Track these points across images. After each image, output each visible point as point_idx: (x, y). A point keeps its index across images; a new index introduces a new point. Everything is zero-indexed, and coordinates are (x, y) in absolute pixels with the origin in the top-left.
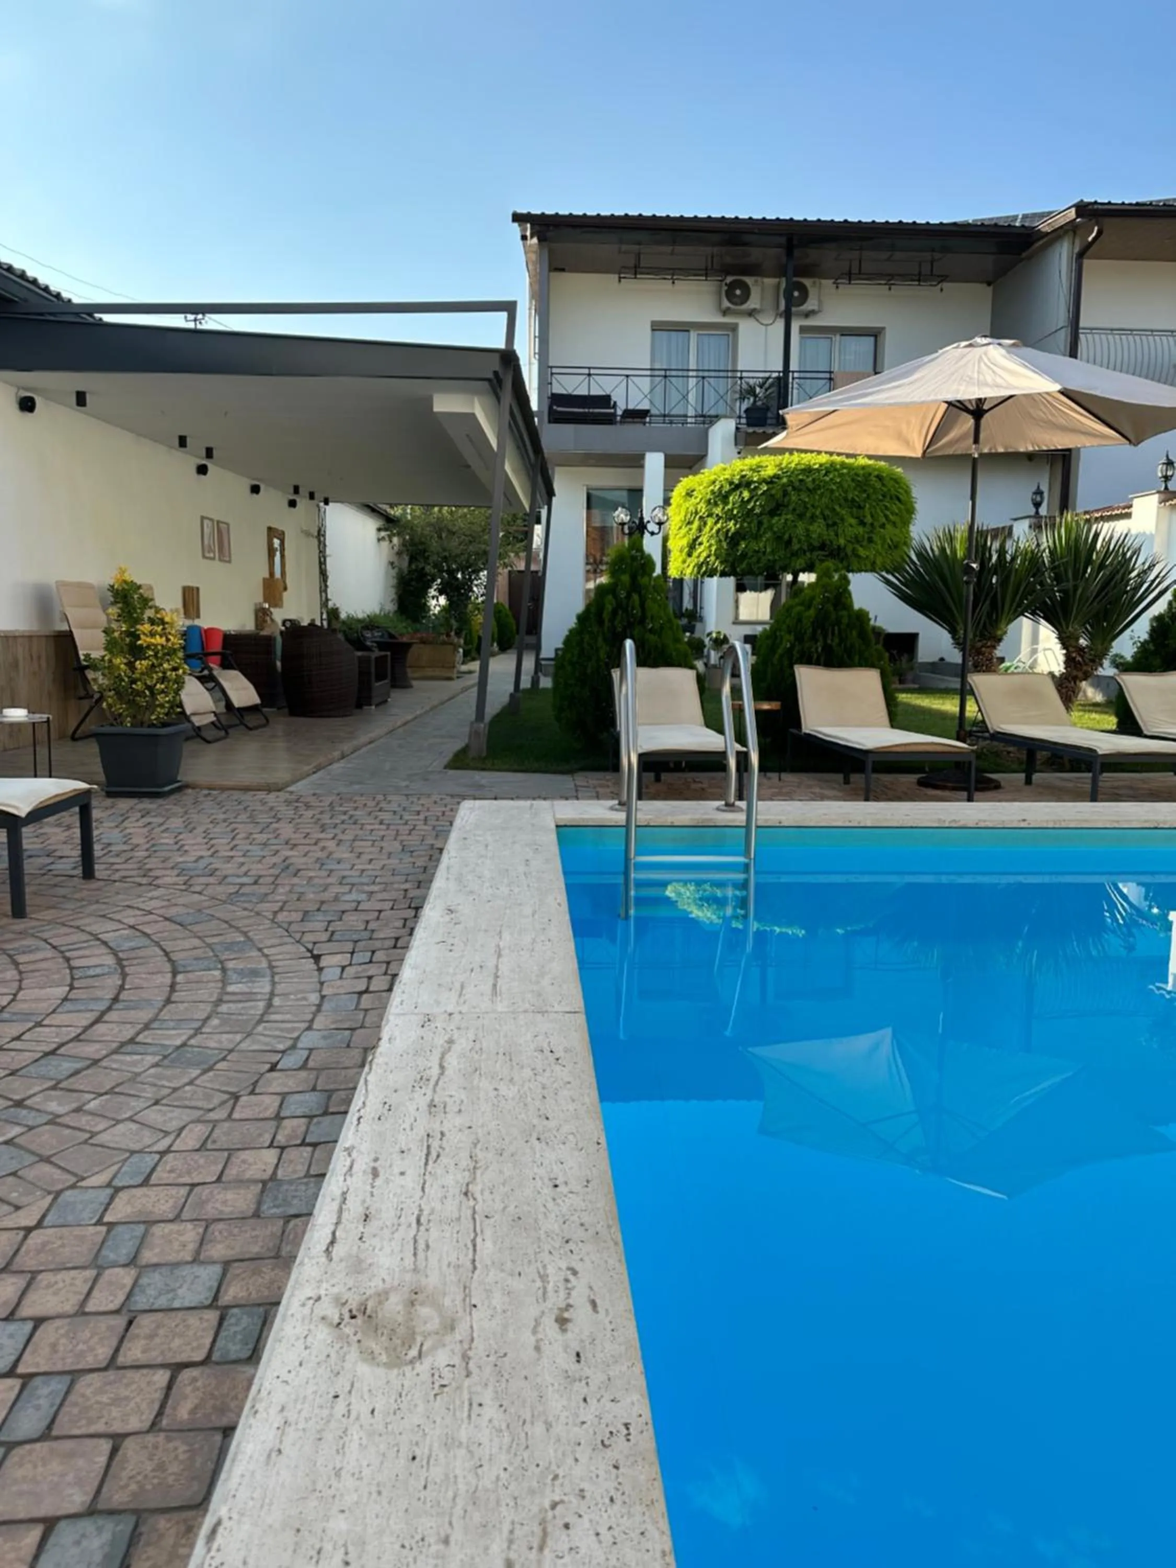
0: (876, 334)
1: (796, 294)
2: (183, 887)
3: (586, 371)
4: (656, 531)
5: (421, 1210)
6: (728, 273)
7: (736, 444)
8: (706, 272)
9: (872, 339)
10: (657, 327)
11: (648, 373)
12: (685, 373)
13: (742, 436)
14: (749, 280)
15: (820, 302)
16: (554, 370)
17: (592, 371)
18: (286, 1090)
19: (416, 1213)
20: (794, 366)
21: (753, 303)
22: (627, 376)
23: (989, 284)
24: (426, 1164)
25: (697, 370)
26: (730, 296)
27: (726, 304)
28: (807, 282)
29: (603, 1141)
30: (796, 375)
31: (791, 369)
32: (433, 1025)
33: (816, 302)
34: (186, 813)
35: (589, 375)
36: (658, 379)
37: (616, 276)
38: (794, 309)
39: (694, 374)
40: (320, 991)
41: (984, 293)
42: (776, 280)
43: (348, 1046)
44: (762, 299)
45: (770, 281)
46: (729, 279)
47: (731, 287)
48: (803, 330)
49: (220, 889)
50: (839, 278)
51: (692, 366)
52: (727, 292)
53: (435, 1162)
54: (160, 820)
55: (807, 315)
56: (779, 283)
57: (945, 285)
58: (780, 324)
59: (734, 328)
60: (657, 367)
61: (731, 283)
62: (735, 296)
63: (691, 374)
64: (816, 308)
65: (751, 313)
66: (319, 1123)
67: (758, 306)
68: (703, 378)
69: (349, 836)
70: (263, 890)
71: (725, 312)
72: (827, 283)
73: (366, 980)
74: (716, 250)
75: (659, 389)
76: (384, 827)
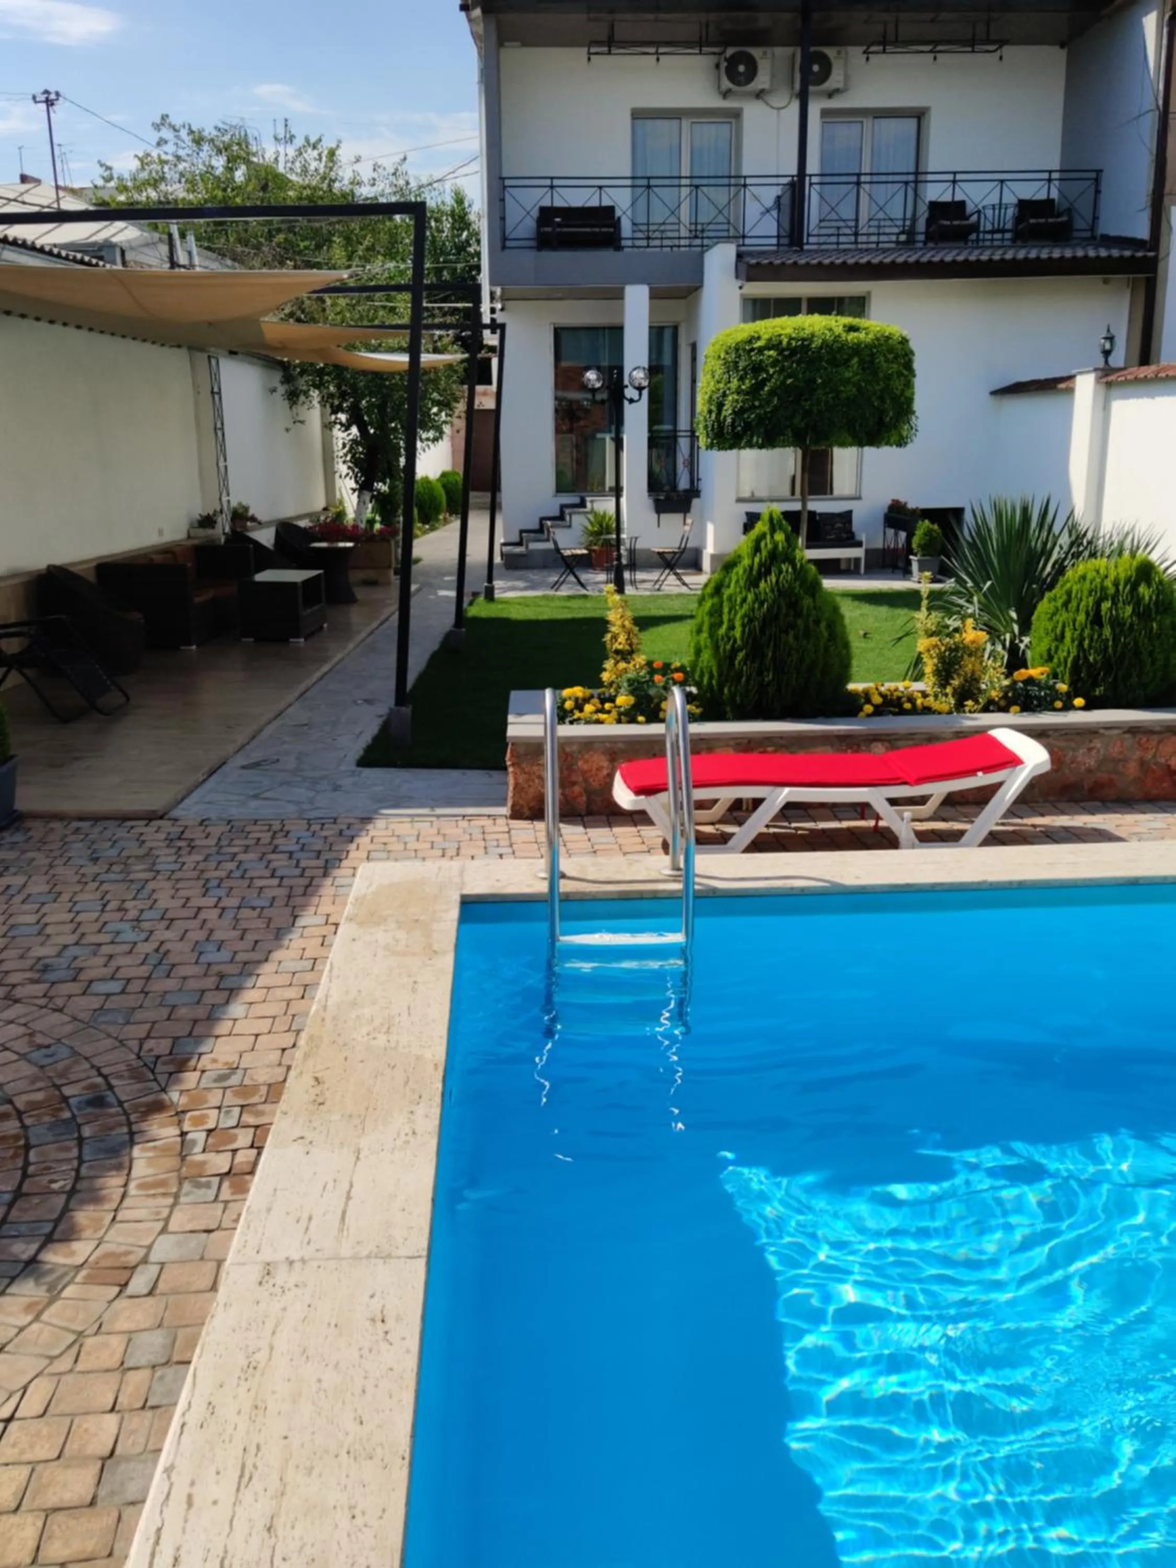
0: (919, 115)
1: (816, 68)
2: (42, 1002)
3: (548, 182)
4: (636, 397)
5: (226, 1552)
6: (727, 44)
7: (737, 277)
8: (699, 43)
9: (915, 121)
10: (638, 115)
11: (628, 182)
12: (676, 182)
13: (743, 268)
14: (756, 52)
15: (847, 77)
16: (507, 182)
17: (556, 182)
18: (133, 1326)
19: (221, 1555)
20: (813, 167)
21: (762, 80)
22: (600, 187)
23: (1062, 46)
24: (238, 1490)
25: (691, 177)
26: (732, 75)
27: (726, 84)
28: (830, 52)
29: (407, 1456)
30: (814, 180)
31: (809, 171)
32: (271, 1282)
33: (841, 78)
34: (51, 866)
35: (552, 187)
36: (640, 190)
37: (584, 50)
38: (811, 88)
39: (687, 182)
40: (179, 1170)
41: (1056, 57)
42: (788, 50)
43: (202, 1259)
44: (773, 76)
45: (782, 52)
46: (730, 51)
47: (732, 63)
48: (825, 113)
49: (83, 1002)
50: (873, 44)
51: (685, 172)
52: (727, 68)
53: (246, 1486)
54: (19, 880)
55: (831, 95)
56: (794, 55)
57: (1007, 50)
58: (795, 106)
59: (736, 115)
60: (639, 175)
61: (733, 56)
62: (740, 74)
63: (684, 182)
64: (840, 86)
65: (759, 95)
66: (161, 1378)
67: (766, 86)
68: (697, 187)
69: (232, 902)
70: (130, 1001)
71: (726, 94)
72: (856, 53)
73: (230, 1154)
74: (713, 16)
75: (642, 202)
76: (275, 882)
